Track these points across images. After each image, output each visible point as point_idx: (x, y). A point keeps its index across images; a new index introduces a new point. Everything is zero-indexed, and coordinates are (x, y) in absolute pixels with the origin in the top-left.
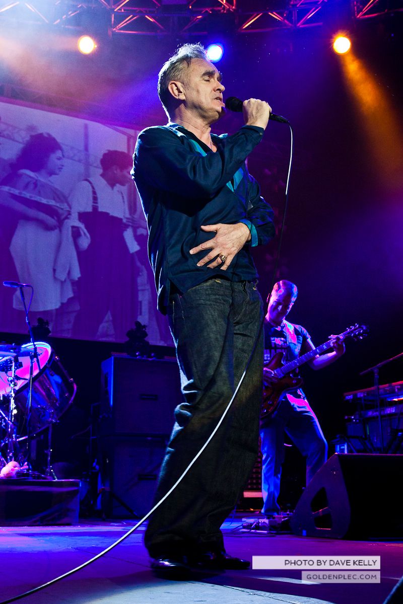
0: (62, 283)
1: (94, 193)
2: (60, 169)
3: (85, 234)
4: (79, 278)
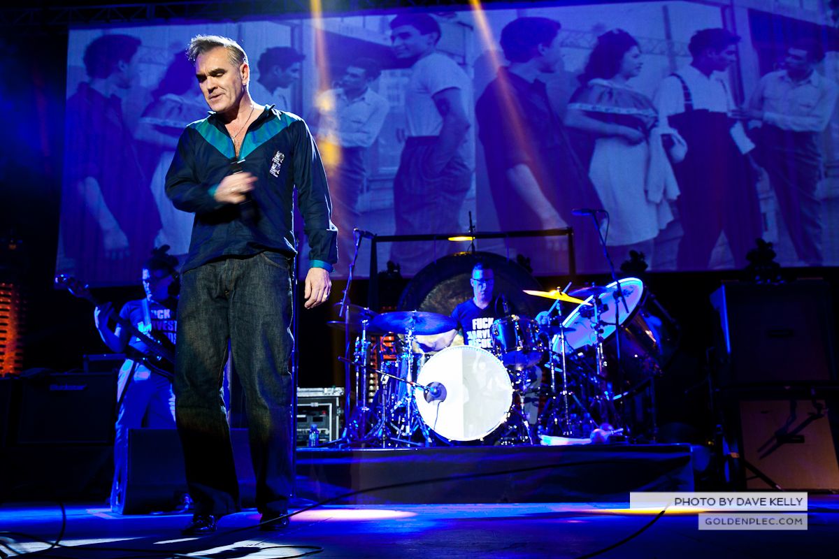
0: (658, 206)
1: (685, 88)
2: (638, 68)
3: (679, 142)
4: (679, 197)
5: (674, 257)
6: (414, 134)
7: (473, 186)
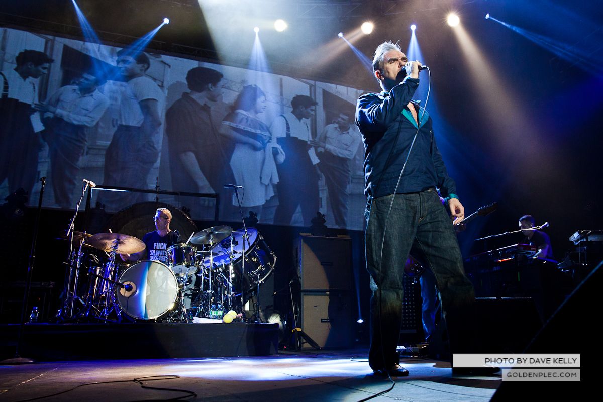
0: (267, 187)
2: (264, 109)
3: (281, 152)
5: (272, 216)
6: (124, 123)
7: (159, 161)
